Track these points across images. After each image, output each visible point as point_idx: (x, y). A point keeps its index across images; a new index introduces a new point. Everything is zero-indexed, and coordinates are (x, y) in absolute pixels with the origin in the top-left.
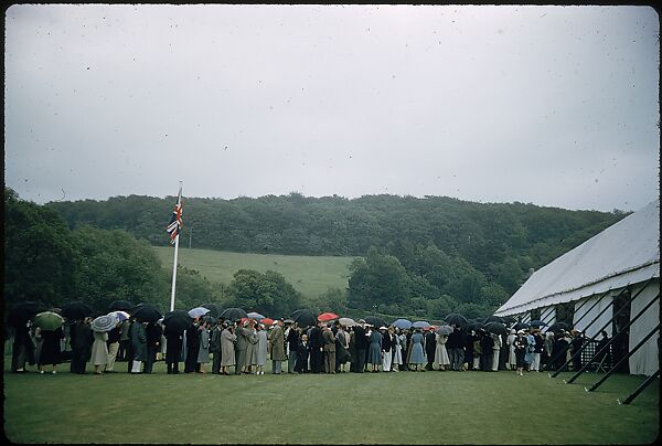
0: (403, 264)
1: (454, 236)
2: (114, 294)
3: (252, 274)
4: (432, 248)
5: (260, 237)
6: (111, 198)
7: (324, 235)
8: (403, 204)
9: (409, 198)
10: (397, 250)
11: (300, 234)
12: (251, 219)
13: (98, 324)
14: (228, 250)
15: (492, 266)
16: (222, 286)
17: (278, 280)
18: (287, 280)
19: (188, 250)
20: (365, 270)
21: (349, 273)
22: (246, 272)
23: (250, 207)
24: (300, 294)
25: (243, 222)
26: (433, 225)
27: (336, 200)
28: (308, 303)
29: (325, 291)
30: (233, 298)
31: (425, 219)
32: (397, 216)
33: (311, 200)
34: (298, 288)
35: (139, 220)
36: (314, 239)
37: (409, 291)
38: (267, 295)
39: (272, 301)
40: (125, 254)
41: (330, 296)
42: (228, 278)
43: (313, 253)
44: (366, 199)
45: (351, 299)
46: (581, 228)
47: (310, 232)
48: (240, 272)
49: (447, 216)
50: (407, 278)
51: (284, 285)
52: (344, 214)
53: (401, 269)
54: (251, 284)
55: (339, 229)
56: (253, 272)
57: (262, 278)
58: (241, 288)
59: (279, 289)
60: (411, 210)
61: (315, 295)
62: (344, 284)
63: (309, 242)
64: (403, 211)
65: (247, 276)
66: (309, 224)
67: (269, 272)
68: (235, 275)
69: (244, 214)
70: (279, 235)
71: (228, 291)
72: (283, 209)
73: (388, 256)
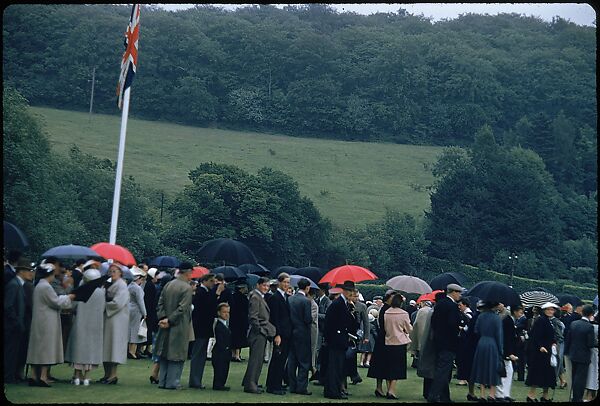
0: (549, 167)
3: (230, 173)
7: (378, 96)
8: (550, 39)
10: (538, 138)
11: (328, 92)
12: (221, 54)
14: (170, 121)
16: (161, 197)
17: (283, 189)
18: (307, 191)
20: (468, 176)
21: (432, 181)
22: (218, 170)
23: (221, 29)
24: (328, 224)
25: (204, 60)
27: (407, 23)
29: (378, 217)
30: (185, 223)
32: (534, 62)
34: (324, 210)
36: (355, 104)
37: (558, 225)
38: (260, 221)
39: (268, 233)
41: (391, 227)
42: (176, 180)
43: (364, 136)
45: (434, 234)
47: (348, 89)
48: (205, 168)
50: (556, 198)
51: (295, 200)
52: (424, 53)
53: (544, 178)
54: (227, 196)
55: (412, 86)
56: (231, 170)
57: (251, 184)
58: (205, 203)
59: (285, 207)
60: (568, 51)
61: (362, 225)
62: (420, 205)
63: (344, 109)
64: (547, 52)
65: (219, 178)
66: (348, 71)
67: (266, 172)
68: (193, 175)
69: (207, 44)
70: (279, 94)
71: (178, 209)
72: (289, 36)
73: (517, 150)
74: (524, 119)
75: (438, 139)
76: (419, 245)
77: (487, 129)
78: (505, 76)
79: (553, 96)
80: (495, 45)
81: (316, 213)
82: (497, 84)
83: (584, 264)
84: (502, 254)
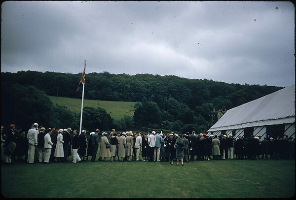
0: (158, 105)
1: (178, 93)
4: (171, 99)
5: (91, 92)
6: (19, 72)
7: (120, 92)
8: (155, 79)
9: (158, 76)
10: (156, 99)
11: (109, 91)
15: (198, 107)
17: (104, 112)
18: (108, 112)
19: (56, 97)
20: (142, 107)
21: (134, 109)
22: (88, 108)
24: (113, 119)
26: (169, 88)
27: (124, 76)
28: (116, 123)
29: (122, 117)
31: (166, 85)
32: (153, 84)
33: (114, 75)
34: (112, 117)
36: (115, 93)
37: (161, 117)
38: (98, 119)
39: (100, 121)
41: (126, 119)
43: (118, 100)
44: (138, 75)
45: (135, 121)
46: (233, 92)
47: (113, 90)
48: (86, 108)
49: (175, 84)
50: (160, 112)
51: (106, 114)
52: (130, 82)
53: (157, 108)
54: (91, 113)
55: (127, 89)
56: (91, 108)
57: (96, 111)
59: (104, 116)
60: (159, 81)
61: (119, 119)
62: (132, 114)
63: (113, 94)
64: (156, 82)
65: (89, 110)
66: (113, 86)
67: (99, 108)
68: (84, 109)
72: (100, 79)
73: (152, 102)
75: (134, 101)
76: (132, 123)
77: (145, 98)
78: (147, 87)
79: (158, 91)
80: (144, 80)
81: (110, 117)
82: (145, 88)
83: (167, 126)
84: (150, 124)
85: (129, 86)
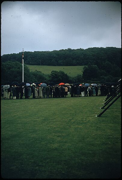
1: (114, 58)
2: (16, 79)
3: (55, 72)
4: (107, 62)
5: (60, 61)
7: (77, 60)
9: (101, 48)
11: (70, 60)
12: (57, 56)
13: (5, 87)
14: (51, 66)
17: (63, 73)
18: (65, 72)
19: (40, 66)
20: (87, 69)
21: (83, 70)
23: (57, 53)
25: (55, 57)
27: (81, 50)
28: (71, 79)
29: (76, 75)
30: (51, 78)
31: (106, 54)
32: (97, 53)
33: (74, 50)
34: (68, 75)
35: (27, 58)
36: (74, 61)
37: (100, 74)
38: (60, 77)
39: (61, 79)
40: (19, 68)
41: (77, 77)
42: (49, 73)
44: (89, 49)
45: (83, 77)
48: (53, 71)
50: (99, 71)
52: (83, 54)
53: (97, 68)
54: (56, 74)
57: (58, 73)
58: (53, 75)
59: (63, 75)
60: (102, 51)
61: (74, 77)
62: (81, 73)
64: (99, 52)
66: (73, 57)
67: (60, 71)
68: (51, 72)
69: (55, 55)
70: (65, 61)
71: (49, 77)
72: (65, 53)
73: (94, 65)
74: (95, 61)
76: (81, 79)
77: (90, 63)
79: (100, 58)
80: (92, 52)
82: (92, 57)
84: (92, 79)
85: (82, 57)
